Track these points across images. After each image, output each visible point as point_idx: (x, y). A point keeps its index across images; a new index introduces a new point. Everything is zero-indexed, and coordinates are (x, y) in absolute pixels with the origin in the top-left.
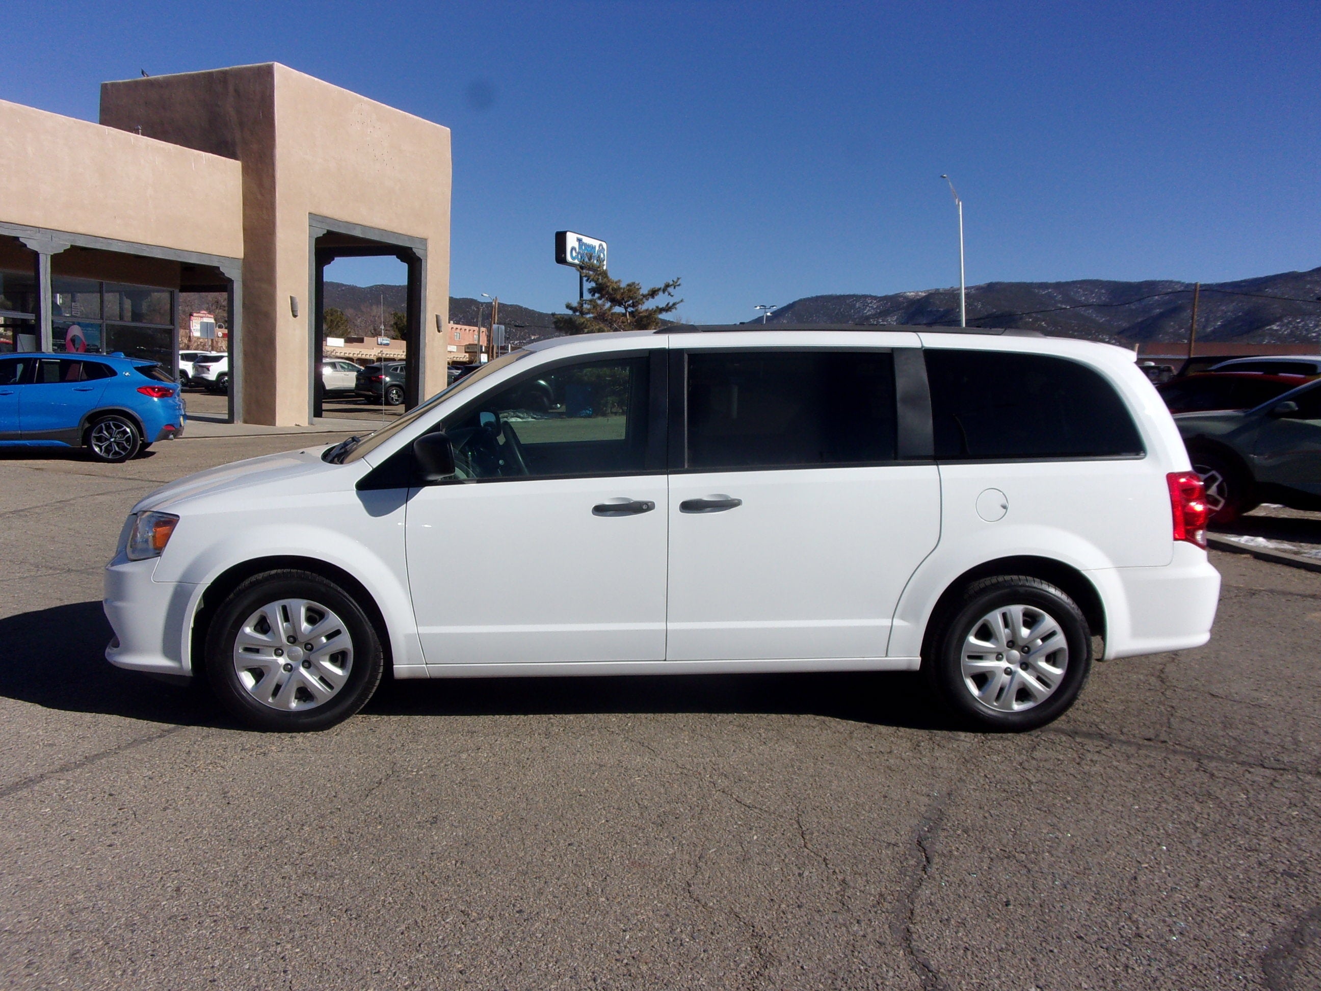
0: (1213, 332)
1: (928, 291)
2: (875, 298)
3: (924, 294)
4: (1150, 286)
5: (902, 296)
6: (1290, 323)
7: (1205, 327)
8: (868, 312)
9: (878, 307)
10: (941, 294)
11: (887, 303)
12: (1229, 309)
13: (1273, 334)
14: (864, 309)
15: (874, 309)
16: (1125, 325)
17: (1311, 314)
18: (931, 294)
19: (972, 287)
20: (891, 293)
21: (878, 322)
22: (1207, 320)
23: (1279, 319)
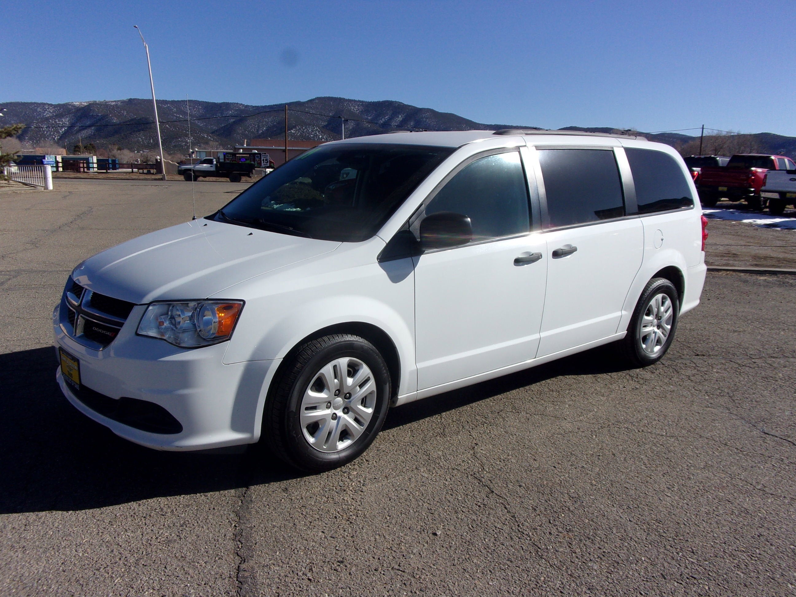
0: (263, 133)
1: (88, 102)
2: (51, 105)
3: (86, 104)
4: (226, 106)
5: (71, 105)
6: (300, 129)
7: (258, 131)
8: (47, 114)
9: (54, 112)
10: (98, 104)
11: (60, 109)
12: (269, 120)
13: (292, 135)
14: (44, 113)
15: (51, 113)
16: (215, 128)
17: (309, 125)
18: (90, 104)
19: (119, 101)
20: (62, 102)
21: (56, 122)
22: (259, 126)
23: (295, 127)
